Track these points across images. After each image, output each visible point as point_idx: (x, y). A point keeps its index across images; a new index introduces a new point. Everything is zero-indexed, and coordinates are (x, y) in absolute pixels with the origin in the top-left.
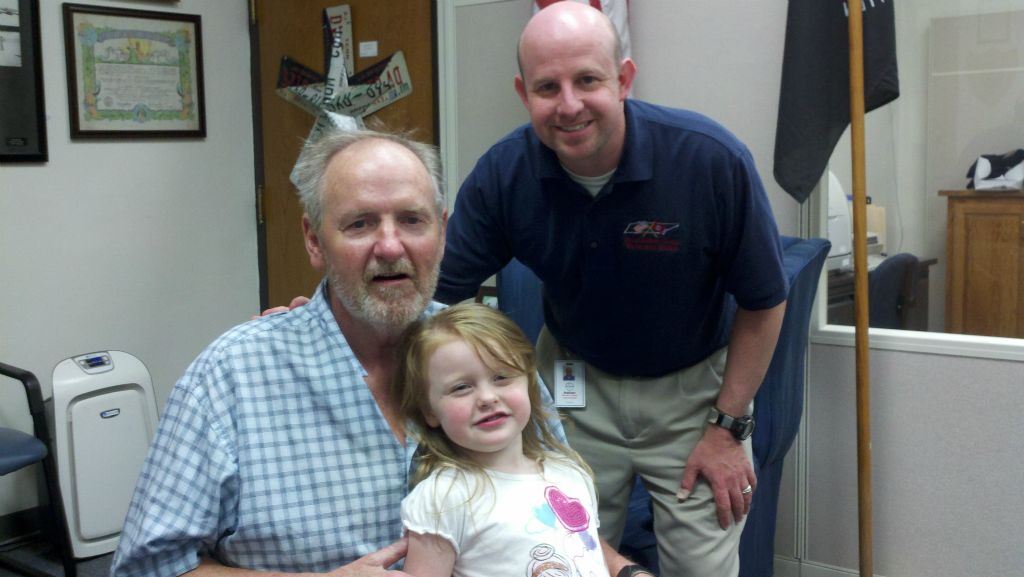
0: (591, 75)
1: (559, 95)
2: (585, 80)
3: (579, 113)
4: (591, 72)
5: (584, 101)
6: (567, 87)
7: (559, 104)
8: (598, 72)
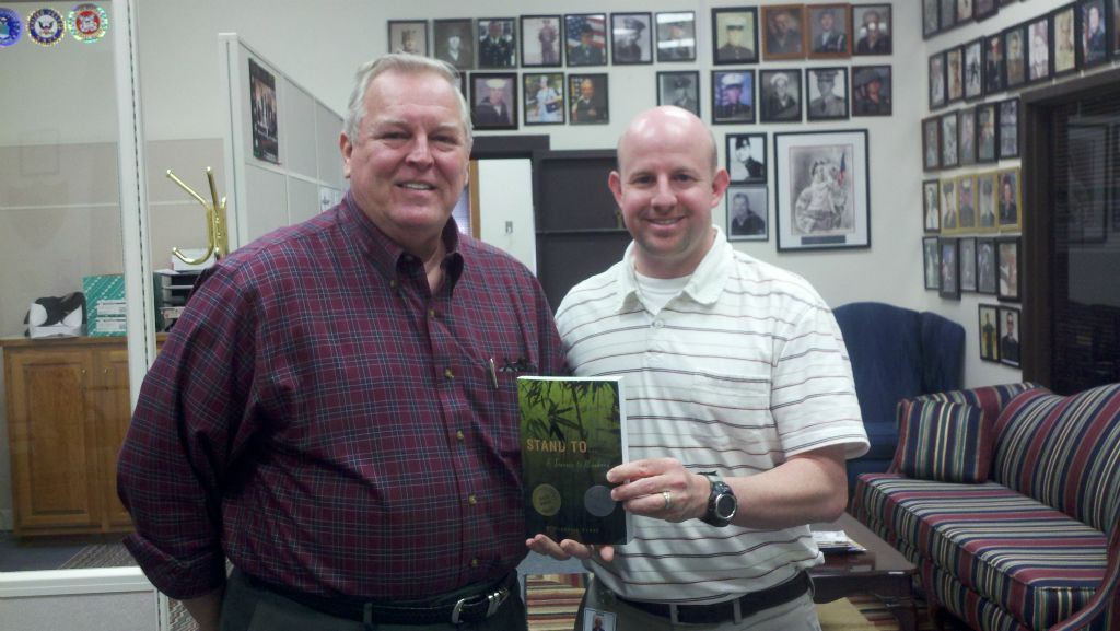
0: (686, 173)
1: (654, 189)
2: (680, 177)
3: (672, 207)
4: (687, 170)
5: (677, 197)
6: (663, 180)
7: (654, 197)
8: (694, 171)
